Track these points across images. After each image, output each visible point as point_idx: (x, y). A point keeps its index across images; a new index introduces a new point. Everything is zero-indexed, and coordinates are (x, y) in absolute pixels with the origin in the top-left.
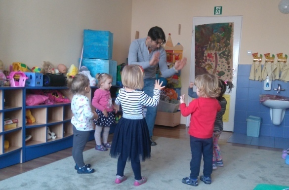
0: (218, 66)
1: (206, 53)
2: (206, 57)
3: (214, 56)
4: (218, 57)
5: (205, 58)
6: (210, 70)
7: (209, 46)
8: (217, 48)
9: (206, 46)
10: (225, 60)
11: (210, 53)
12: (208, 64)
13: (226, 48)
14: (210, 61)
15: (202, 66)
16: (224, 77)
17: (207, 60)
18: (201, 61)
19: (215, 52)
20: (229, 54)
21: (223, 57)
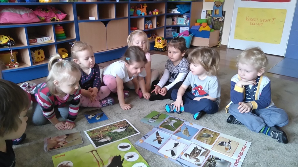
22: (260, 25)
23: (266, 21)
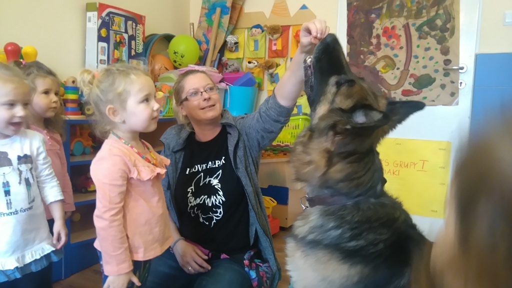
0: (413, 60)
1: (378, 27)
2: (378, 37)
3: (402, 33)
4: (415, 34)
5: (374, 41)
6: (391, 72)
7: (385, 6)
8: (412, 10)
9: (378, 6)
10: (436, 42)
11: (390, 26)
12: (386, 57)
13: (438, 7)
14: (388, 49)
15: (366, 64)
16: (431, 90)
17: (382, 46)
18: (365, 49)
19: (405, 22)
20: (448, 26)
21: (429, 34)
22: (394, 173)
23: (407, 165)
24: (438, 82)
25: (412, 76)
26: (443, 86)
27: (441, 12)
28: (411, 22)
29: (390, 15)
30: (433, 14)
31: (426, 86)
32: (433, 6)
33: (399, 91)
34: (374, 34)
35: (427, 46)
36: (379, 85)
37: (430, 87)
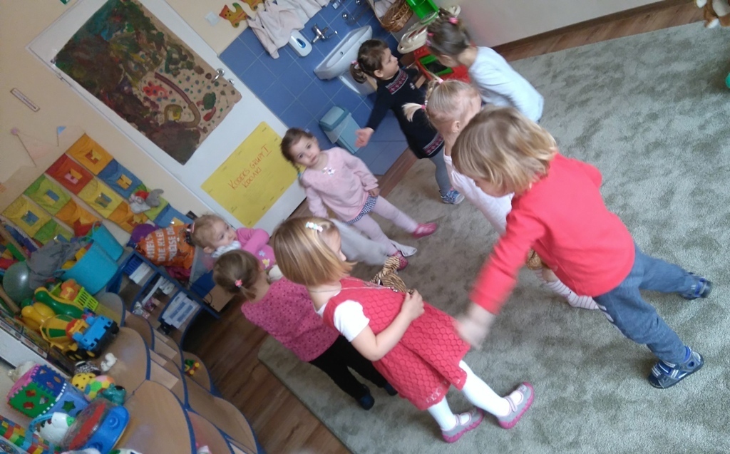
0: (188, 94)
1: (139, 91)
2: (146, 99)
3: (159, 82)
4: (169, 76)
5: (147, 104)
6: (183, 114)
7: (127, 74)
8: (149, 62)
9: (122, 79)
10: (188, 70)
11: (147, 85)
12: (168, 108)
13: (164, 46)
14: (163, 101)
15: (160, 124)
16: (219, 102)
17: (157, 103)
18: (148, 115)
19: (153, 74)
20: (183, 53)
21: (178, 68)
22: (257, 172)
23: (259, 159)
24: (217, 94)
25: (198, 104)
26: (223, 93)
27: (169, 48)
28: (157, 70)
29: (138, 77)
30: (165, 53)
31: (214, 102)
32: (159, 49)
33: (202, 120)
34: (142, 100)
35: (186, 77)
36: (186, 129)
37: (216, 101)
